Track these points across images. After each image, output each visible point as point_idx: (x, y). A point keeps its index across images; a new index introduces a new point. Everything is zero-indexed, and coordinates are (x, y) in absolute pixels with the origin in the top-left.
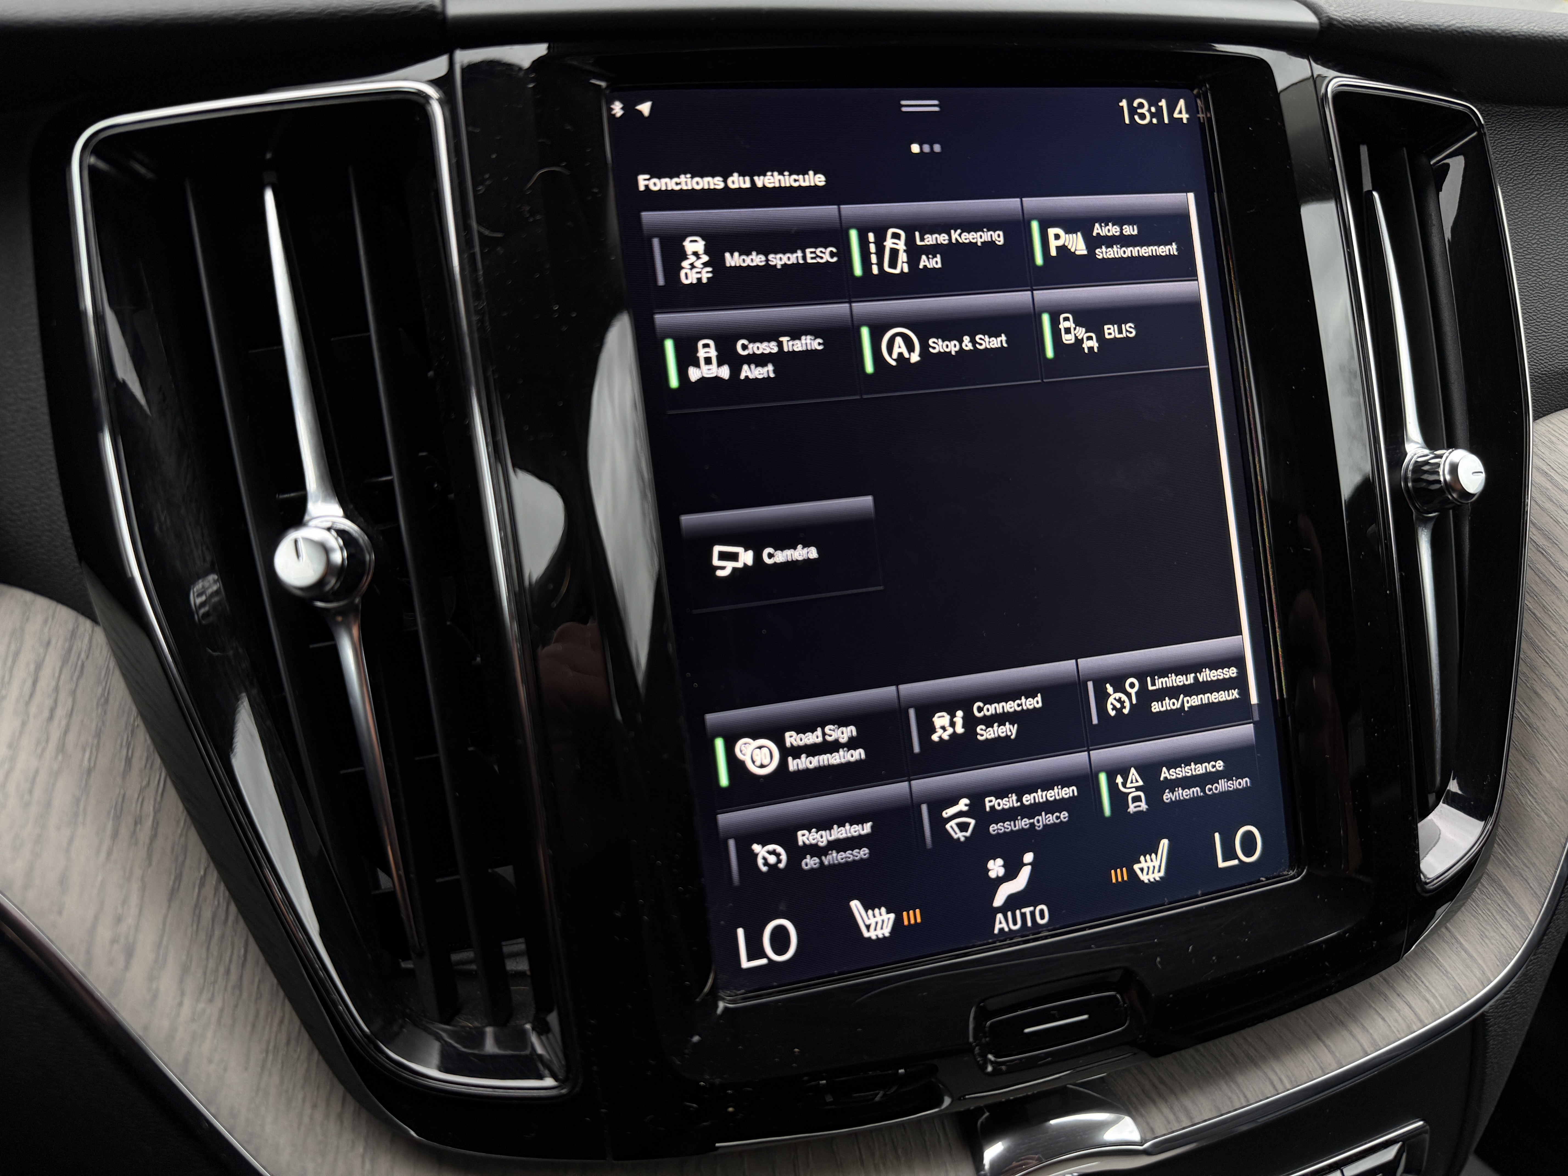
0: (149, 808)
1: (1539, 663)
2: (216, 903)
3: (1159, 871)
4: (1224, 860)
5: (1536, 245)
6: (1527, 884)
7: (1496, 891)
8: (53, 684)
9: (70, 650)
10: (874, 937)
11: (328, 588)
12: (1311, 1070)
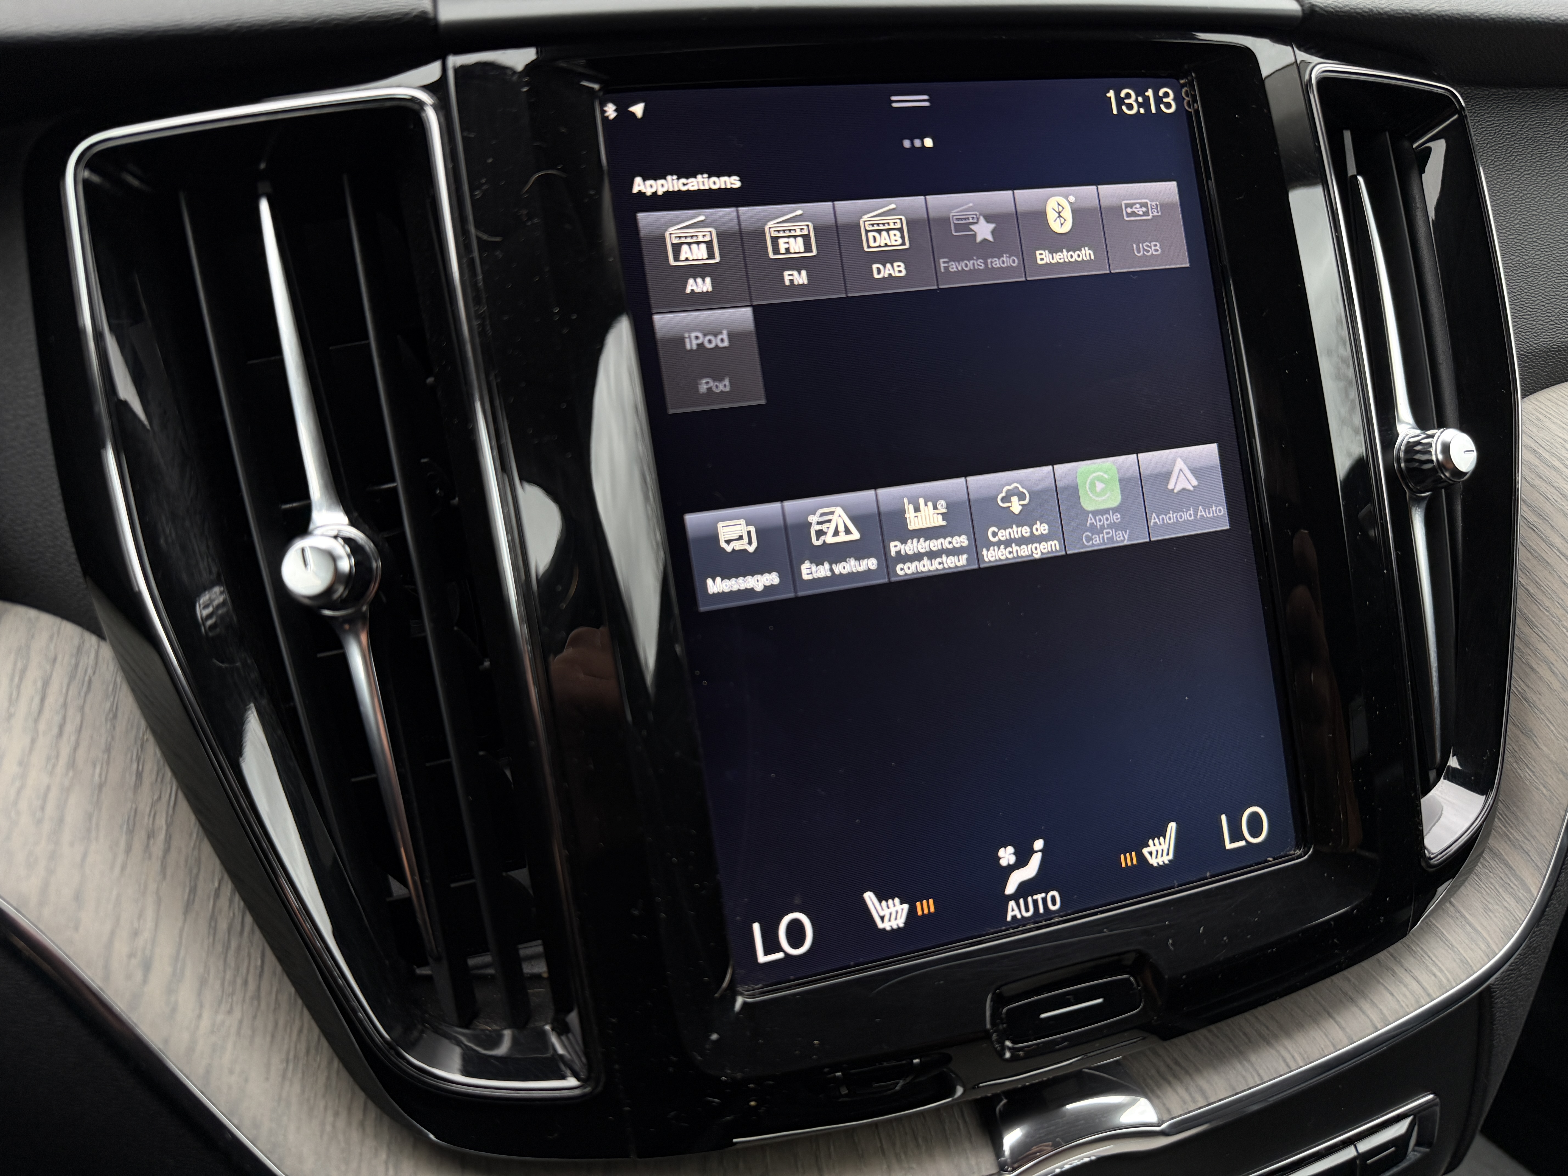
0: (161, 821)
1: (1533, 638)
2: (231, 914)
3: (1168, 854)
4: (1232, 841)
5: (1518, 226)
6: (1528, 857)
7: (1498, 864)
8: (61, 700)
9: (76, 666)
10: (888, 928)
11: (336, 596)
12: (1323, 1047)
